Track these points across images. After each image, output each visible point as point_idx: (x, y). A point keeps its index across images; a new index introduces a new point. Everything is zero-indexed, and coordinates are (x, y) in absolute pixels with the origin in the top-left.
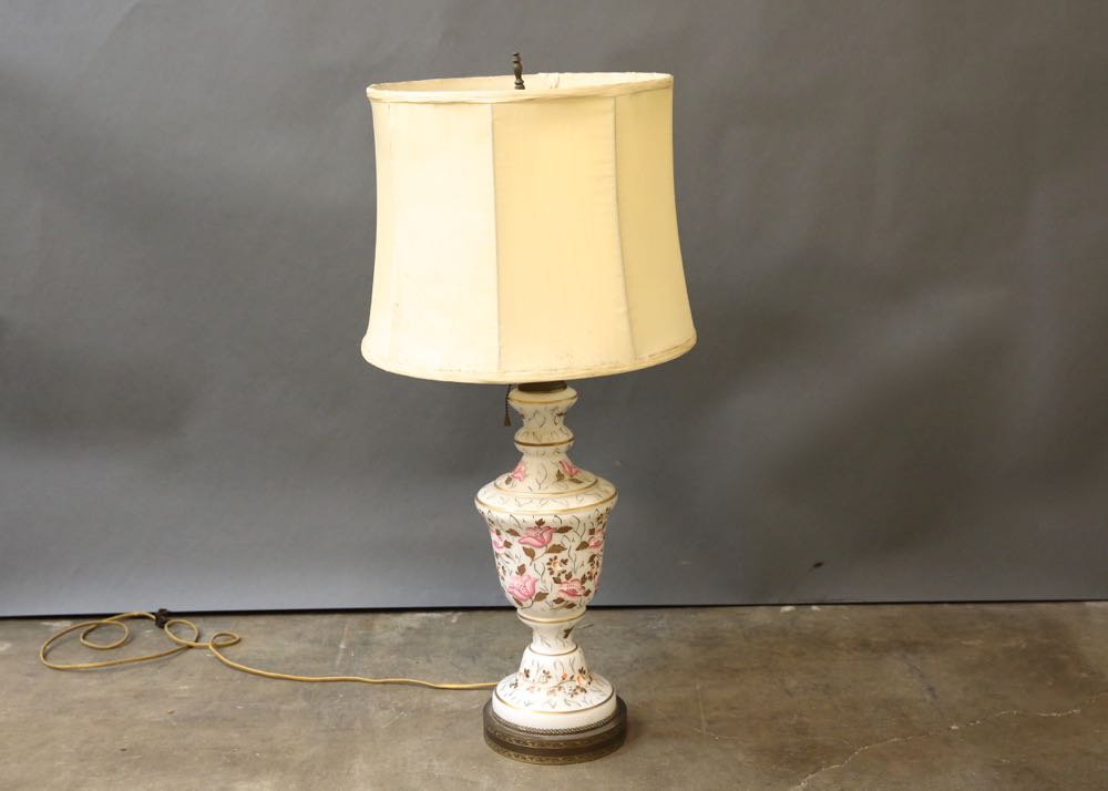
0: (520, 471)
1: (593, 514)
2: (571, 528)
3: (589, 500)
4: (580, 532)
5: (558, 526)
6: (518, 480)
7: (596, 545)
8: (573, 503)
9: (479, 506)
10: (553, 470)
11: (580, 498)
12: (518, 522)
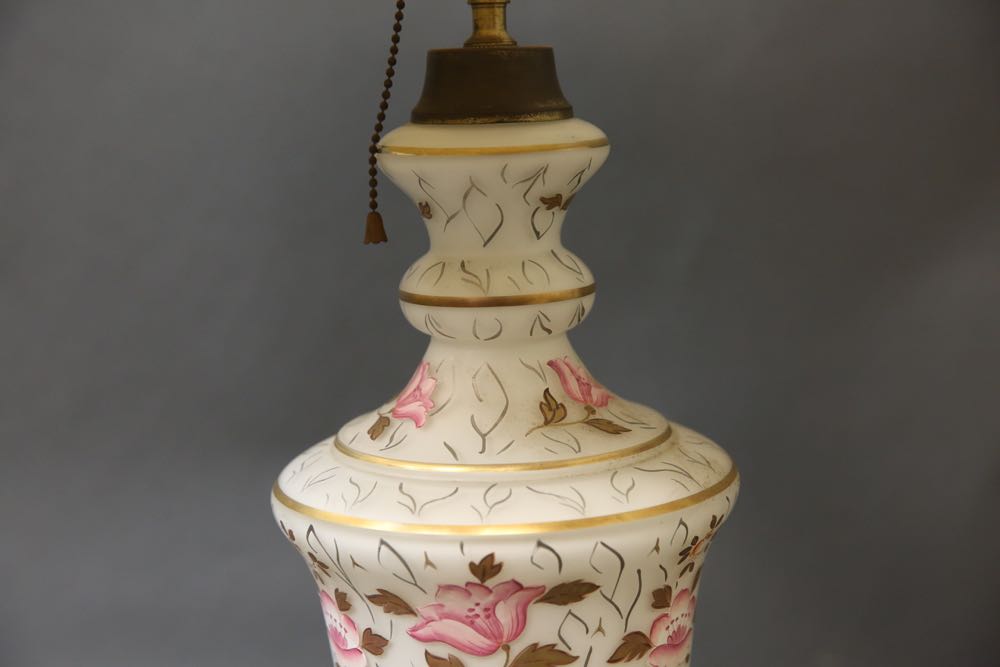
0: (418, 394)
1: (667, 534)
2: (592, 587)
3: (654, 490)
4: (623, 600)
5: (550, 578)
6: (410, 425)
7: (673, 645)
8: (601, 498)
9: (280, 513)
10: (528, 391)
11: (623, 482)
12: (409, 565)
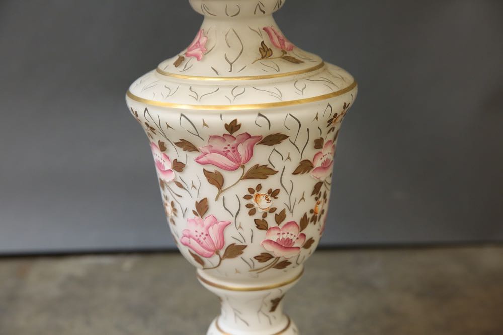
0: (198, 45)
1: (323, 111)
2: (285, 137)
3: (315, 90)
4: (300, 144)
5: (264, 132)
6: (194, 60)
7: (324, 167)
8: (289, 93)
9: (131, 104)
10: (253, 42)
11: (300, 85)
12: (195, 126)
